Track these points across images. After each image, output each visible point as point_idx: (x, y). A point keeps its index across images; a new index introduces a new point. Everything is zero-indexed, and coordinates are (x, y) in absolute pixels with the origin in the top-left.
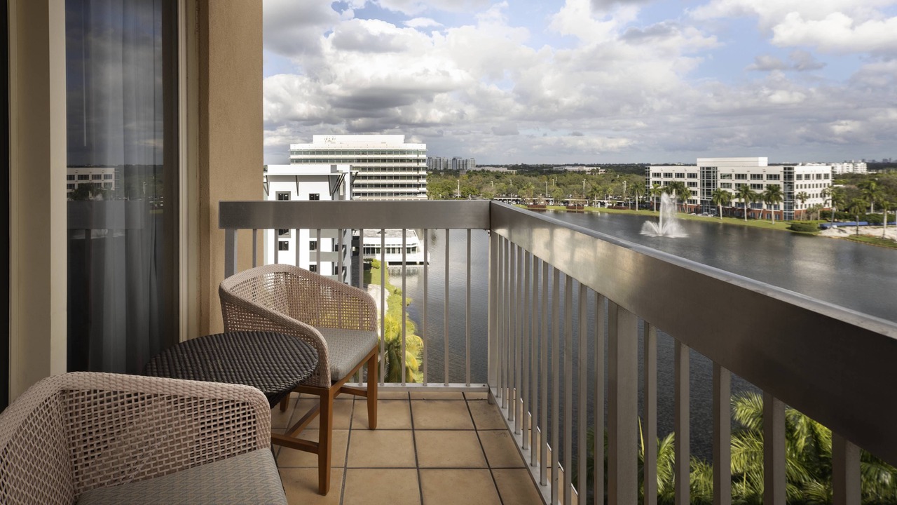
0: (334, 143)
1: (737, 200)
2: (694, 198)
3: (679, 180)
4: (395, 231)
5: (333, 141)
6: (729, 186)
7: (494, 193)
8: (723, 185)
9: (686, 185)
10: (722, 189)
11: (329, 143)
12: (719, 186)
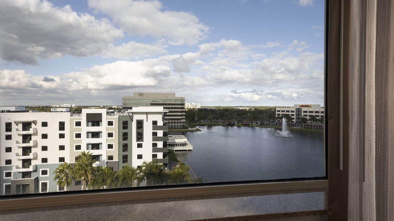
0: (143, 96)
1: (310, 121)
2: (293, 120)
3: (288, 113)
4: (176, 136)
5: (143, 95)
6: (306, 116)
7: (212, 118)
8: (305, 115)
9: (290, 115)
10: (304, 117)
11: (141, 96)
12: (303, 116)
